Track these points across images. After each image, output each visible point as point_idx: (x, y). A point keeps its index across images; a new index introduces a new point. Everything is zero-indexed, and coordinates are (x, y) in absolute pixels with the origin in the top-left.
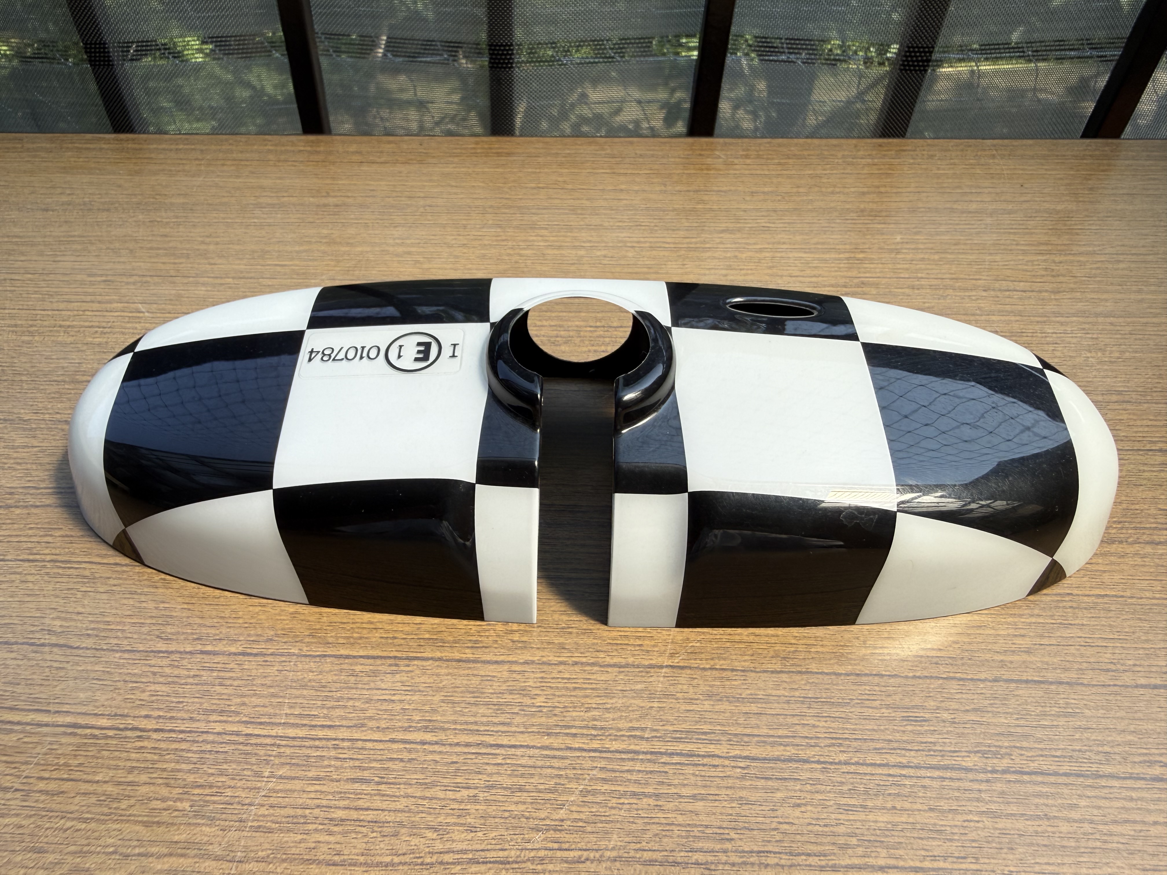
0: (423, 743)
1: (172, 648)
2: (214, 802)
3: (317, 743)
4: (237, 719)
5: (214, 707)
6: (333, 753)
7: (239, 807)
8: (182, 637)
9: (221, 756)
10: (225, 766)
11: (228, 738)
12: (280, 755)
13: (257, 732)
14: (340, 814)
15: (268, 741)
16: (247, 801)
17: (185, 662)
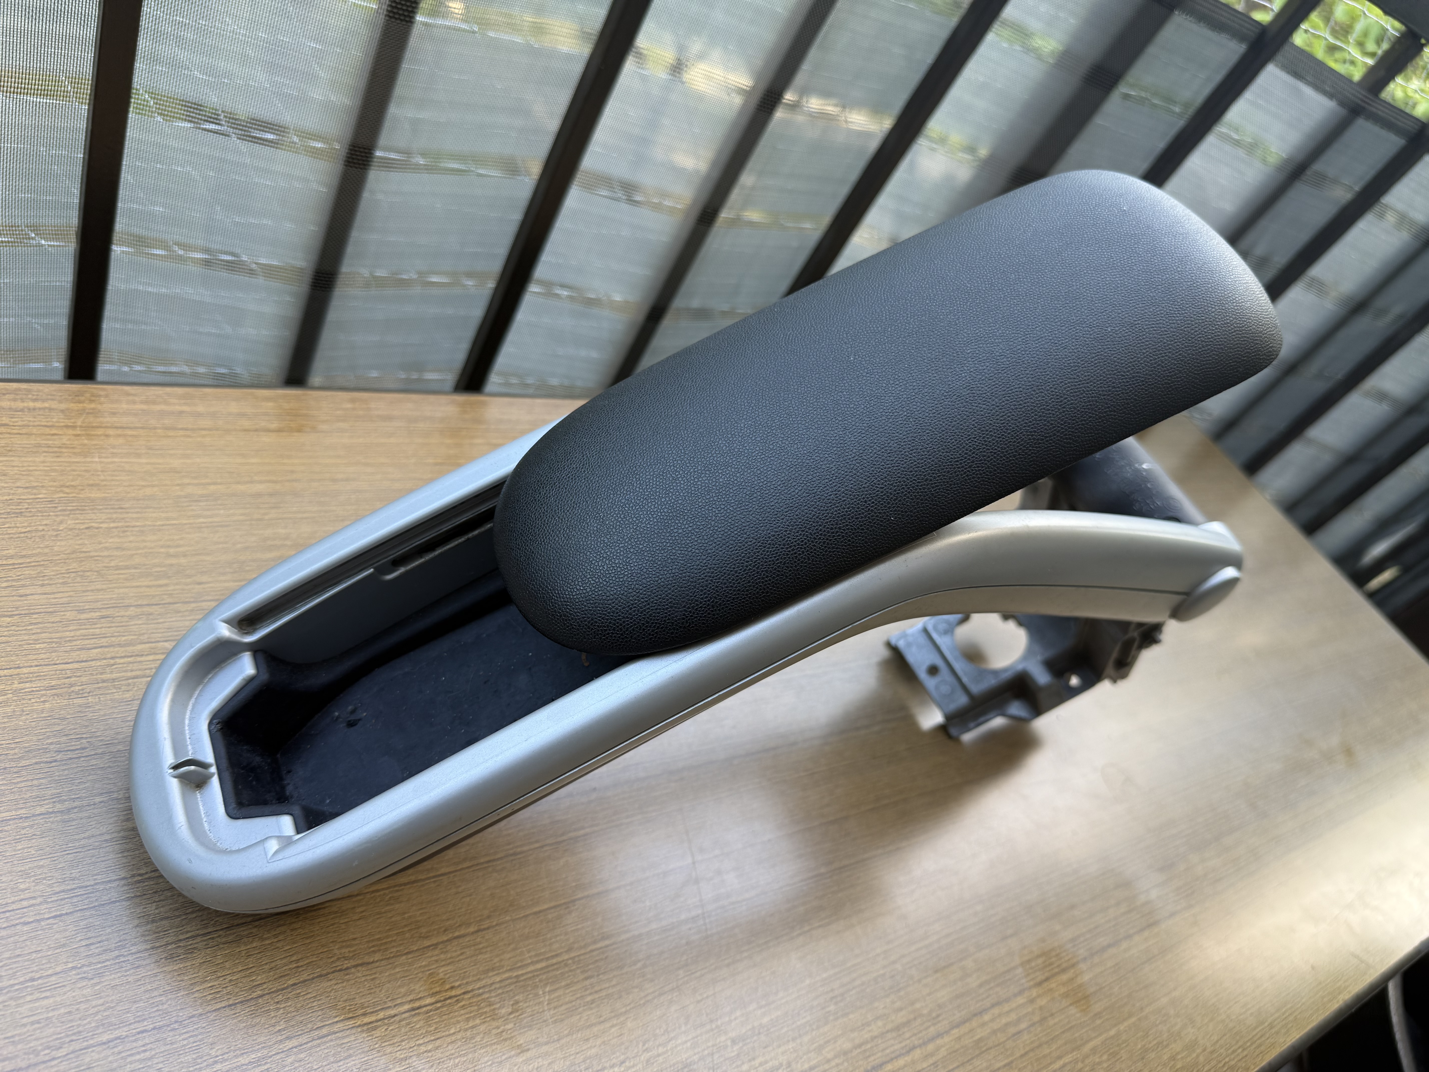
0: (607, 946)
1: (434, 941)
2: (525, 1018)
3: (555, 967)
4: (505, 969)
5: (487, 968)
6: (567, 969)
7: (539, 1015)
8: (435, 932)
9: (511, 993)
10: (517, 998)
11: (507, 982)
12: (540, 981)
13: (520, 972)
14: (589, 998)
15: (530, 975)
16: (541, 1010)
17: (449, 947)
